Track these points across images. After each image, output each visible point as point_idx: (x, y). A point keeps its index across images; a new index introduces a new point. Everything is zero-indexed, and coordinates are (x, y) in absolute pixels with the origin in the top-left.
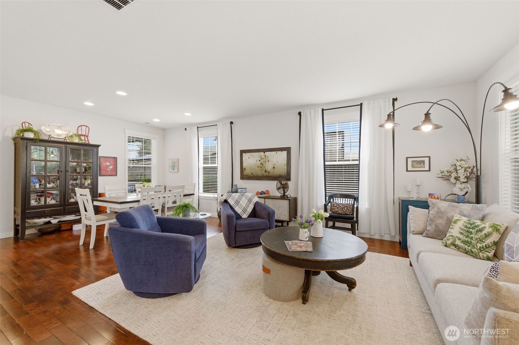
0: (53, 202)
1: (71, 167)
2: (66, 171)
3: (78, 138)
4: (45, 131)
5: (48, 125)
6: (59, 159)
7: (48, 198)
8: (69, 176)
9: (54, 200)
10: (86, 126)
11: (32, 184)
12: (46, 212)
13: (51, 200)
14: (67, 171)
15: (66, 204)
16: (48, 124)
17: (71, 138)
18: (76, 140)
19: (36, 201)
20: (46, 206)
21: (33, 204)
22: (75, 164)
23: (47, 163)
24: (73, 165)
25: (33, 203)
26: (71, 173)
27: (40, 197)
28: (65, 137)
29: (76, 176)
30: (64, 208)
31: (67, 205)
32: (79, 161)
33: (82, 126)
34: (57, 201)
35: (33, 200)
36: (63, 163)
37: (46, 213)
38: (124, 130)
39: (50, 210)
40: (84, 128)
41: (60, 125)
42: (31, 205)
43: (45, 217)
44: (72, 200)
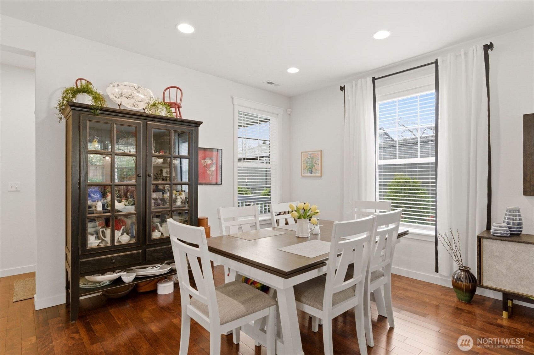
0: (125, 239)
1: (154, 167)
2: (147, 175)
3: (165, 109)
4: (113, 97)
5: (118, 85)
6: (135, 151)
7: (116, 232)
8: (152, 186)
9: (127, 234)
10: (177, 88)
11: (89, 202)
12: (114, 261)
13: (122, 234)
14: (149, 176)
15: (147, 243)
16: (118, 83)
17: (154, 107)
18: (163, 112)
19: (98, 238)
20: (114, 248)
21: (91, 243)
22: (160, 160)
23: (114, 158)
24: (157, 164)
25: (93, 242)
26: (154, 180)
27: (104, 229)
28: (145, 107)
29: (162, 184)
30: (144, 252)
31: (148, 245)
32: (167, 154)
33: (170, 89)
34: (132, 237)
35: (93, 234)
36: (141, 159)
37: (114, 263)
38: (233, 98)
39: (121, 256)
40: (173, 90)
41: (135, 85)
42: (89, 246)
43: (113, 270)
44: (156, 235)
